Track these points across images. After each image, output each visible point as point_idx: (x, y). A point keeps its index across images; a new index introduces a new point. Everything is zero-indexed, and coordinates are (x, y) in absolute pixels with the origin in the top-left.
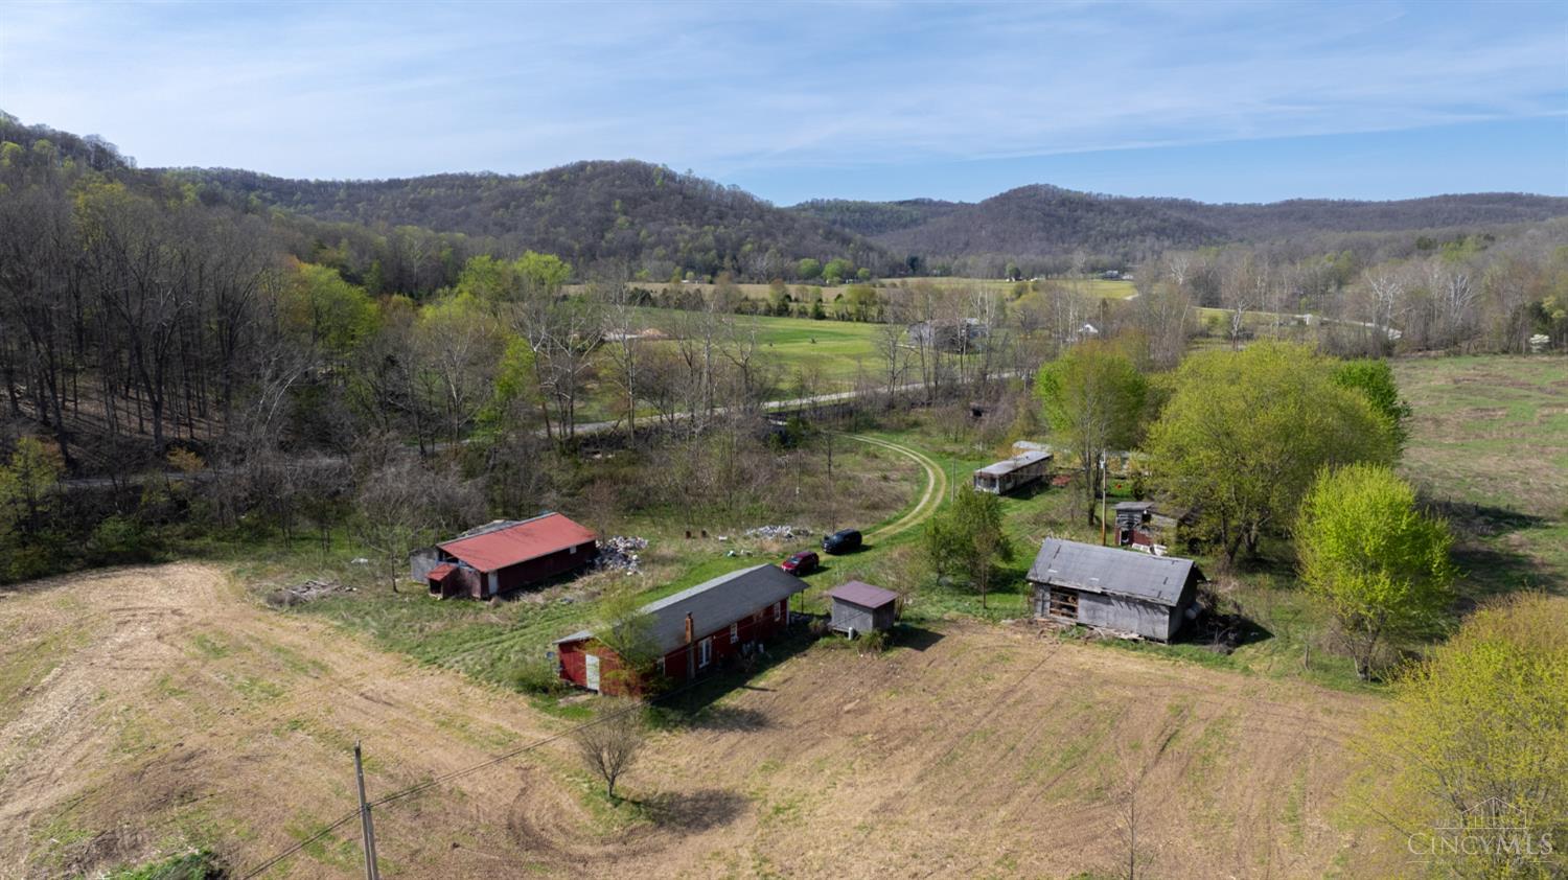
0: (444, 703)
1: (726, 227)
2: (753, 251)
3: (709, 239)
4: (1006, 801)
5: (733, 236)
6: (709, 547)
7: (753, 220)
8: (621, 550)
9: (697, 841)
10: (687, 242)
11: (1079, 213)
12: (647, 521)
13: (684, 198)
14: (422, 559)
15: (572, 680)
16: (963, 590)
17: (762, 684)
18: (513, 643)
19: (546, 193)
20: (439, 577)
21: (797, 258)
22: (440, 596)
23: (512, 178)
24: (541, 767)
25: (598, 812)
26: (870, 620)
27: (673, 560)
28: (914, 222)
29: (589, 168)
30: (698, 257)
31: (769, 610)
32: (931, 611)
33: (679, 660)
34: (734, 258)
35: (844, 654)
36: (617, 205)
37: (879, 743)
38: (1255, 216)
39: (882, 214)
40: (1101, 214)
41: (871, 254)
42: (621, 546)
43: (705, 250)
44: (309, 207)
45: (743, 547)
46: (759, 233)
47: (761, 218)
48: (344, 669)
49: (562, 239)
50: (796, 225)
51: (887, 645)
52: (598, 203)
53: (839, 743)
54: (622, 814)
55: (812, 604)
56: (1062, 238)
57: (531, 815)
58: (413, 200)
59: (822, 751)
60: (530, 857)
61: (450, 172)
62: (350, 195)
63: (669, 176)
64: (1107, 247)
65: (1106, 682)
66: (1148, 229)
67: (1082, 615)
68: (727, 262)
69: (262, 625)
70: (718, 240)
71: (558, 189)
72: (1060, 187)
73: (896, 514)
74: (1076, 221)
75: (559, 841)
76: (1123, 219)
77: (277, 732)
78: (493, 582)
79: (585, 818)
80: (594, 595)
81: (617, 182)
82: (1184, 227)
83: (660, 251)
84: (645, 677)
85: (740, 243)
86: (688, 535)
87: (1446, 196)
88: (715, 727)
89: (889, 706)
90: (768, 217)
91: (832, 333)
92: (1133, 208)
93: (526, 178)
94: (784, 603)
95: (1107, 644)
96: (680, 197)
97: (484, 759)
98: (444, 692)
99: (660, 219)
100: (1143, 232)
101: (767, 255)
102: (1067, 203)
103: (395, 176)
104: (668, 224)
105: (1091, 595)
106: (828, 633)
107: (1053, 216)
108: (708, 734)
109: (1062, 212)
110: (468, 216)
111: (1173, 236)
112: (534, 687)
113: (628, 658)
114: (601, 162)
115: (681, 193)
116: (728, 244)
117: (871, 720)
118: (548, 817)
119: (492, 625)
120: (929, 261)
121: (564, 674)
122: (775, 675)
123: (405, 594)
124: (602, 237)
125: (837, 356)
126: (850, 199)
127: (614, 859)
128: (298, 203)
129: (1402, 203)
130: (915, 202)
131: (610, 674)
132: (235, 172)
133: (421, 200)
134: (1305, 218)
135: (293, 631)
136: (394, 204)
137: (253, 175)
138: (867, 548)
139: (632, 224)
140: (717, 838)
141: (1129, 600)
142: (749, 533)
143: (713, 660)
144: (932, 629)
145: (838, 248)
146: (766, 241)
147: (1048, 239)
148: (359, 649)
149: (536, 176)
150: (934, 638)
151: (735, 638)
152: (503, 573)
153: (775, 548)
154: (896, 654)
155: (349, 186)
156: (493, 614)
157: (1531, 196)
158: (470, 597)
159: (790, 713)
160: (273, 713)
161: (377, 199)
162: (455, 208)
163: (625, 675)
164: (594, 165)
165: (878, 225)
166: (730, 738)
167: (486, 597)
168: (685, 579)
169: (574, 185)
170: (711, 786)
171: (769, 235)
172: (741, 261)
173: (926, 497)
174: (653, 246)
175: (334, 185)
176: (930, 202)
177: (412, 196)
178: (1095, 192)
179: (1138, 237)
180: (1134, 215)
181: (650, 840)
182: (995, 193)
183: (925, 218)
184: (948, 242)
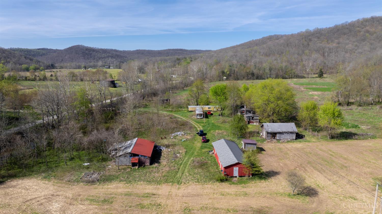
6: (174, 140)
11: (91, 52)
21: (21, 64)
22: (137, 167)
28: (44, 54)
40: (97, 52)
41: (40, 63)
56: (88, 59)
57: (290, 205)
66: (109, 56)
67: (277, 137)
74: (91, 54)
76: (102, 54)
82: (117, 56)
86: (162, 138)
87: (169, 49)
88: (272, 176)
89: (287, 162)
92: (105, 51)
102: (88, 49)
107: (85, 53)
108: (275, 178)
109: (87, 52)
111: (115, 58)
117: (290, 166)
118: (293, 204)
120: (56, 65)
126: (23, 48)
129: (161, 51)
130: (43, 49)
134: (142, 54)
142: (173, 135)
145: (30, 61)
147: (84, 59)
157: (184, 49)
171: (8, 58)
173: (189, 121)
176: (47, 49)
178: (94, 47)
179: (107, 58)
180: (105, 53)
182: (68, 47)
183: (47, 53)
184: (57, 60)
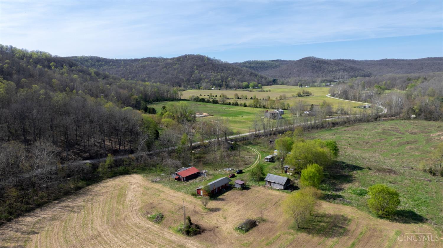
0: (182, 197)
1: (224, 73)
2: (231, 80)
3: (219, 77)
4: (252, 210)
5: (226, 76)
6: (217, 172)
7: (231, 71)
8: (203, 173)
9: (215, 213)
10: (213, 78)
11: (322, 65)
12: (207, 167)
13: (213, 65)
14: (173, 175)
15: (199, 194)
16: (256, 181)
17: (224, 195)
18: (189, 188)
19: (176, 64)
20: (177, 178)
21: (242, 82)
22: (177, 181)
23: (167, 59)
24: (196, 205)
25: (204, 210)
26: (240, 186)
27: (212, 175)
28: (276, 67)
29: (187, 57)
30: (216, 82)
31: (226, 184)
32: (250, 184)
33: (213, 191)
34: (226, 82)
35: (236, 191)
36: (195, 67)
37: (238, 203)
38: (372, 64)
39: (267, 64)
40: (328, 65)
41: (262, 79)
42: (203, 172)
43: (218, 80)
44: (114, 67)
45: (223, 172)
46: (232, 75)
47: (233, 70)
48: (167, 192)
49: (181, 77)
50: (242, 72)
51: (242, 190)
52: (190, 67)
53: (233, 203)
54: (206, 210)
55: (232, 183)
56: (317, 72)
57: (196, 210)
58: (142, 65)
59: (231, 203)
60: (197, 214)
61: (151, 57)
62: (124, 63)
63: (209, 59)
64: (329, 75)
65: (272, 195)
66: (341, 69)
67: (272, 185)
68: (224, 83)
69: (152, 185)
70: (221, 77)
71: (179, 63)
72: (316, 57)
73: (250, 166)
74: (321, 67)
75: (200, 213)
76: (334, 66)
77: (161, 200)
78: (185, 179)
79: (202, 210)
80: (200, 181)
81: (195, 61)
82: (352, 69)
83: (206, 80)
84: (209, 194)
85: (227, 78)
86: (214, 170)
88: (218, 200)
89: (241, 198)
90: (235, 70)
91: (247, 112)
93: (171, 59)
94: (228, 183)
95: (274, 190)
96: (212, 65)
97: (189, 204)
98: (182, 195)
99: (206, 71)
100: (339, 70)
101: (235, 81)
102: (318, 62)
103: (136, 58)
104: (209, 72)
105: (273, 183)
106: (234, 188)
107: (314, 66)
108: (217, 201)
109: (317, 64)
110: (156, 70)
111: (348, 71)
112: (194, 195)
113: (206, 191)
114: (191, 55)
115: (212, 64)
116: (224, 78)
117: (238, 200)
118: (198, 210)
119: (186, 186)
120: (279, 81)
121: (198, 193)
122: (226, 194)
123: (171, 180)
124: (191, 76)
125: (247, 121)
126: (258, 60)
127: (206, 214)
128: (111, 65)
130: (277, 61)
131: (204, 193)
132: (94, 57)
133: (144, 65)
135: (157, 186)
136: (137, 66)
137: (99, 58)
138: (243, 173)
139: (199, 72)
140: (218, 213)
141: (278, 184)
142: (224, 169)
143: (218, 191)
144: (250, 187)
145: (253, 78)
146: (234, 77)
147: (313, 73)
148: (168, 189)
149: (174, 58)
150: (250, 188)
151: (221, 188)
152: (186, 177)
153: (228, 173)
154: (243, 191)
155: (124, 60)
156: (186, 184)
158: (182, 181)
159: (228, 199)
160: (160, 198)
161: (132, 65)
162: (152, 68)
163: (206, 193)
164: (189, 55)
165: (266, 67)
166: (220, 202)
167: (184, 181)
168: (214, 178)
169: (184, 61)
170: (217, 207)
171: (235, 75)
172: (228, 83)
173: (256, 162)
174: (204, 79)
175: (121, 60)
176: (281, 61)
177: (141, 64)
179: (338, 72)
180: (337, 65)
181: (210, 213)
183: (279, 66)
184: (285, 73)
